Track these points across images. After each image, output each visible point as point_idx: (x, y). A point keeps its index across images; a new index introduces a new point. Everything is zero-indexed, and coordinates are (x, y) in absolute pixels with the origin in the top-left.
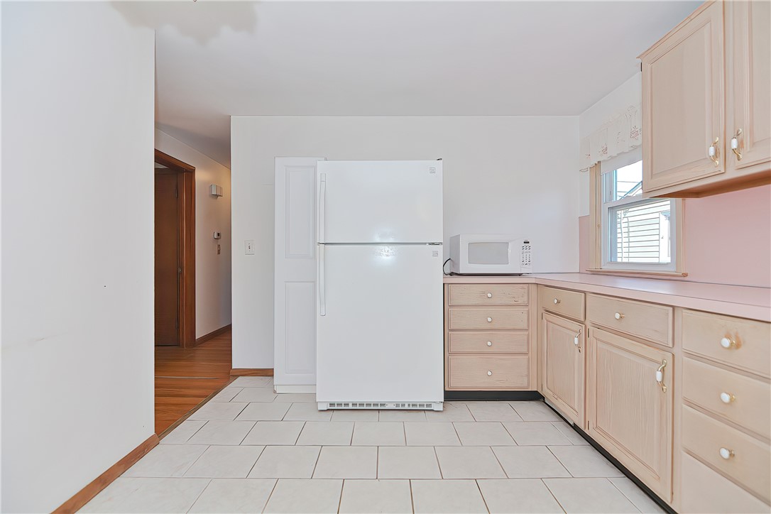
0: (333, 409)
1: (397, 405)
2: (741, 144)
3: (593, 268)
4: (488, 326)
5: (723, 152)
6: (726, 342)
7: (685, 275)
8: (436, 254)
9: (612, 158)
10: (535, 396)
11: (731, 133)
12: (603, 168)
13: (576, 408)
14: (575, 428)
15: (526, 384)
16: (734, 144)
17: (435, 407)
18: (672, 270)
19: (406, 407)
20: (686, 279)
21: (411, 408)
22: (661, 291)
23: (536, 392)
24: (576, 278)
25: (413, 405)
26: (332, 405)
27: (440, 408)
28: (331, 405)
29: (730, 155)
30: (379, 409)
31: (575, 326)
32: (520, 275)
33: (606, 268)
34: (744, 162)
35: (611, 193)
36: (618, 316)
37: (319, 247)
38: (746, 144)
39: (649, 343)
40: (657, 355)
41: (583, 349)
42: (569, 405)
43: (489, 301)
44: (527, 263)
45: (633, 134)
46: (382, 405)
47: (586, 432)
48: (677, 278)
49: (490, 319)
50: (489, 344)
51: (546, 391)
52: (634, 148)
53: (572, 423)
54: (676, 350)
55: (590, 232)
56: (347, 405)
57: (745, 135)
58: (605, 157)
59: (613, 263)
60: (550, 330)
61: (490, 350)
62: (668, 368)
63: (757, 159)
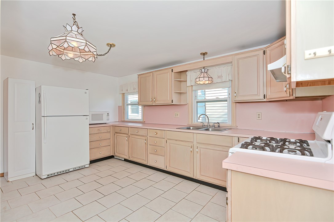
0: (49, 177)
1: (74, 169)
3: (123, 120)
4: (100, 139)
5: (152, 101)
6: (155, 134)
7: (145, 122)
8: (87, 119)
10: (112, 157)
11: (154, 98)
12: (125, 94)
13: (126, 155)
14: (126, 160)
15: (110, 154)
16: (154, 100)
17: (86, 166)
18: (142, 121)
19: (77, 169)
22: (140, 125)
23: (112, 156)
24: (118, 123)
25: (79, 168)
26: (48, 175)
27: (88, 166)
29: (154, 102)
30: (67, 172)
31: (126, 135)
32: (106, 123)
33: (126, 120)
35: (127, 100)
36: (137, 132)
37: (43, 118)
38: (156, 100)
39: (143, 136)
40: (145, 138)
41: (128, 141)
42: (124, 155)
43: (100, 132)
44: (108, 120)
45: (134, 89)
46: (68, 170)
47: (129, 159)
48: (143, 123)
49: (101, 137)
50: (100, 144)
51: (116, 154)
52: (134, 92)
53: (123, 160)
54: (148, 136)
55: (122, 110)
56: (55, 174)
57: (156, 98)
58: (127, 92)
59: (128, 119)
60: (118, 138)
61: (101, 146)
62: (147, 140)
63: (157, 103)
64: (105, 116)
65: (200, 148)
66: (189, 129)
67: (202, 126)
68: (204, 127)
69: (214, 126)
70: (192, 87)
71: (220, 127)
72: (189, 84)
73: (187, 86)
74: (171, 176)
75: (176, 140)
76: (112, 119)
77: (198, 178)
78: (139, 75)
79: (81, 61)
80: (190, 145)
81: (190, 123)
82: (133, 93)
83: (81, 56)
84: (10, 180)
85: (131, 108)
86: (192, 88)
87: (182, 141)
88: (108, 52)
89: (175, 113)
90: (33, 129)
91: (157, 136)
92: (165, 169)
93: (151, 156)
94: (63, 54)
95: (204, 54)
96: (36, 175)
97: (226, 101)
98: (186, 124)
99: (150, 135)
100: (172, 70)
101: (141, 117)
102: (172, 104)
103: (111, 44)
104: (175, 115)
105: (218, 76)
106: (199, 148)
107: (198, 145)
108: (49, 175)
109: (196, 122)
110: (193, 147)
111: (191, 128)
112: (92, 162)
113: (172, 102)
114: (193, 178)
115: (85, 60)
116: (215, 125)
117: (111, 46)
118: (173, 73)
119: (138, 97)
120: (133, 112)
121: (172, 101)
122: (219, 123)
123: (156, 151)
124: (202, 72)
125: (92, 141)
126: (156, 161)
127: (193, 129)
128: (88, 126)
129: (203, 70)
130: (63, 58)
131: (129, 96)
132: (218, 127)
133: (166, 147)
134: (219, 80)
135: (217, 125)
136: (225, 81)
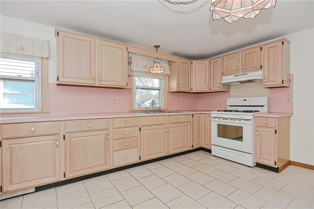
11: (98, 76)
29: (98, 81)
53: (33, 191)
54: (111, 129)
63: (104, 84)
65: (172, 127)
68: (149, 111)
86: (133, 73)
87: (156, 125)
89: (113, 98)
95: (157, 47)
100: (127, 48)
109: (135, 107)
113: (127, 85)
114: (167, 155)
118: (127, 51)
122: (160, 107)
123: (127, 144)
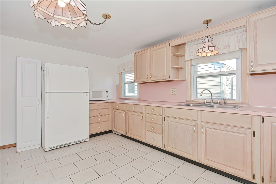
0: (52, 150)
1: (75, 142)
2: (151, 76)
3: (120, 98)
4: (99, 115)
5: (148, 77)
6: (152, 110)
7: (141, 99)
8: (87, 95)
9: (125, 72)
10: (110, 132)
11: (150, 75)
12: (123, 74)
13: (123, 131)
14: (123, 136)
15: (108, 129)
17: (86, 140)
18: (138, 98)
19: (78, 142)
20: (141, 100)
21: (79, 142)
22: (136, 102)
23: (111, 130)
24: (116, 100)
25: (80, 141)
27: (88, 140)
28: (51, 148)
29: (150, 78)
31: (123, 112)
32: (105, 100)
33: (123, 97)
34: (152, 80)
35: (124, 80)
36: (133, 108)
37: (46, 93)
38: (152, 77)
39: (140, 113)
40: (141, 115)
41: (125, 117)
42: (121, 130)
43: (100, 108)
44: (107, 97)
45: (131, 68)
46: (70, 144)
47: (126, 135)
48: (139, 100)
49: (100, 113)
50: (100, 119)
51: (114, 129)
52: (131, 71)
53: (121, 135)
54: (144, 113)
55: (120, 88)
56: (57, 147)
57: (152, 75)
58: (124, 71)
59: (125, 96)
60: (115, 114)
61: (100, 121)
62: (143, 117)
63: (154, 79)
64: (104, 94)
65: (206, 127)
66: (189, 105)
67: (204, 103)
68: (207, 104)
69: (219, 103)
70: (191, 61)
71: (227, 104)
72: (187, 58)
73: (186, 60)
74: (170, 156)
75: (176, 118)
76: (111, 96)
77: (204, 162)
78: (135, 53)
79: (72, 27)
80: (193, 123)
81: (189, 100)
82: (129, 72)
83: (73, 22)
84: (18, 151)
85: (128, 89)
86: (191, 63)
87: (182, 119)
88: (103, 22)
89: (172, 90)
90: (39, 104)
91: (154, 113)
92: (163, 148)
93: (147, 133)
94: (53, 19)
95: (207, 22)
96: (42, 146)
97: (234, 74)
98: (184, 101)
99: (147, 112)
100: (170, 44)
101: (137, 95)
102: (170, 79)
103: (107, 14)
104: (172, 91)
105: (224, 45)
106: (204, 128)
107: (203, 124)
108: (52, 148)
109: (195, 98)
110: (196, 127)
111: (191, 105)
112: (92, 136)
113: (170, 78)
114: (196, 161)
115: (76, 26)
116: (221, 101)
117: (107, 17)
118: (170, 47)
119: (134, 75)
120: (129, 92)
121: (170, 76)
122: (225, 100)
123: (152, 128)
124: (206, 42)
125: (92, 116)
126: (153, 139)
127: (193, 106)
128: (88, 102)
129: (207, 40)
130: (53, 23)
131: (126, 75)
132: (224, 104)
133: (163, 125)
134: (226, 51)
135: (223, 101)
136: (233, 51)
